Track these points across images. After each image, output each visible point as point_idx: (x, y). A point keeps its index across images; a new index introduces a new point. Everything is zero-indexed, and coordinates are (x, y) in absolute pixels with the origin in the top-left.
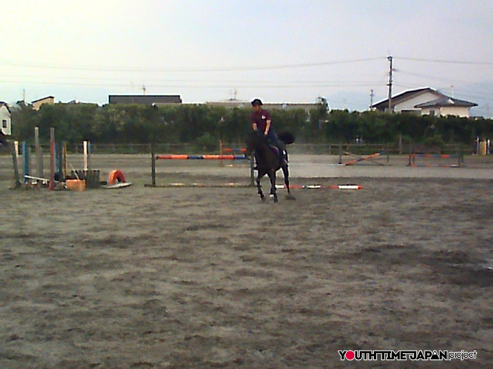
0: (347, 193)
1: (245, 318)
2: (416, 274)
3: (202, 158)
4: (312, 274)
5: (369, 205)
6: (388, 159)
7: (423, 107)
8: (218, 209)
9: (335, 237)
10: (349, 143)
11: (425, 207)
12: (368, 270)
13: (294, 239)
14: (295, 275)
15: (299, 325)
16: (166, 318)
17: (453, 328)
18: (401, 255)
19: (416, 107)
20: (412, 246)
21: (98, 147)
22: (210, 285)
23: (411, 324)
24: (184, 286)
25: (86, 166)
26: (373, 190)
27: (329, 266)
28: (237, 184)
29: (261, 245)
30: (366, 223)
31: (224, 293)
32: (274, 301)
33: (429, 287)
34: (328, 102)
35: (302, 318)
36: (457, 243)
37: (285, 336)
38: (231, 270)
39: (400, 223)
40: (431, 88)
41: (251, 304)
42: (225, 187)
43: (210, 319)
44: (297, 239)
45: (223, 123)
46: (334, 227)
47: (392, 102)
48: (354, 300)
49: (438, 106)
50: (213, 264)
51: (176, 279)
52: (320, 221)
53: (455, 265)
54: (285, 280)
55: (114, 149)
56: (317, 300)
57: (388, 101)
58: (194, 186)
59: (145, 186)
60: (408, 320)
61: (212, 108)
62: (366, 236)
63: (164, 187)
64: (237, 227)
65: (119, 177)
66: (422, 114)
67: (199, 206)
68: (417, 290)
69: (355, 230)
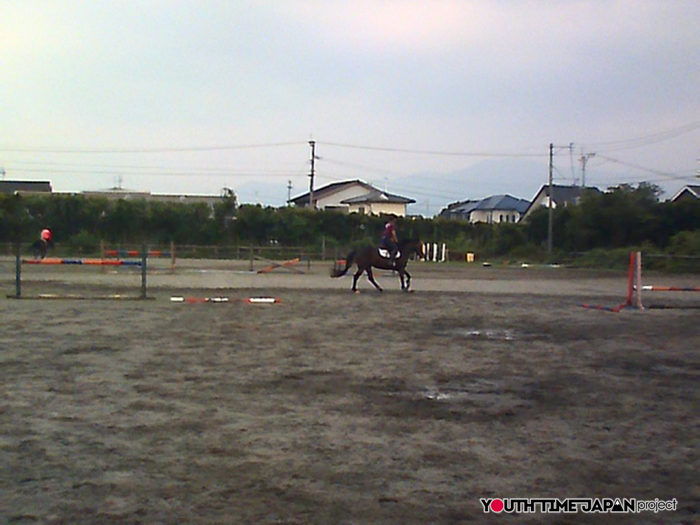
0: (261, 307)
1: (144, 460)
2: (346, 405)
3: (80, 263)
4: (222, 406)
5: (288, 322)
6: (309, 265)
7: (351, 203)
8: (102, 327)
9: (247, 361)
10: (260, 245)
11: (355, 325)
12: (289, 401)
13: (198, 364)
14: (202, 408)
15: (209, 468)
16: (47, 463)
17: (390, 467)
18: (327, 382)
19: (342, 202)
20: (341, 372)
22: (98, 422)
23: (341, 463)
24: (68, 423)
26: (292, 304)
27: (242, 396)
28: (124, 296)
29: (159, 372)
30: (286, 345)
31: (116, 431)
32: (179, 440)
33: (361, 420)
34: (236, 194)
35: (212, 459)
36: (393, 368)
37: (195, 481)
38: (125, 402)
39: (326, 344)
40: (361, 180)
41: (151, 444)
42: (110, 299)
43: (101, 463)
44: (202, 364)
45: (103, 218)
46: (247, 349)
47: (314, 196)
48: (274, 436)
49: (368, 202)
50: (101, 397)
51: (56, 414)
52: (229, 342)
53: (390, 394)
54: (190, 414)
56: (230, 437)
57: (308, 194)
58: (70, 298)
59: (8, 297)
60: (339, 459)
62: (285, 360)
63: (32, 298)
64: (127, 350)
66: (350, 211)
67: (78, 323)
68: (346, 423)
69: (272, 353)
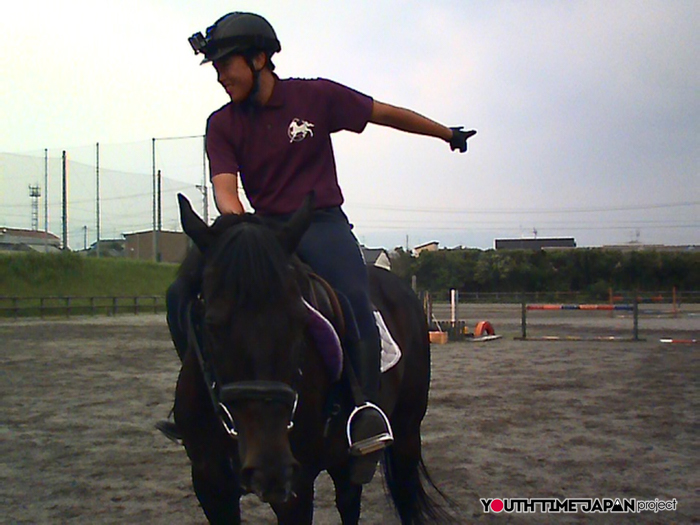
3: (579, 308)
4: (659, 445)
8: (586, 366)
16: (463, 490)
21: (480, 296)
22: (533, 455)
24: (504, 454)
25: (453, 316)
28: (619, 338)
31: (544, 464)
32: (598, 476)
38: (567, 437)
41: (569, 479)
42: (603, 341)
45: (619, 268)
50: (548, 430)
51: (499, 446)
54: (625, 451)
55: (497, 298)
58: (569, 340)
59: (515, 339)
61: (607, 252)
63: (535, 340)
65: (488, 329)
67: (565, 362)
